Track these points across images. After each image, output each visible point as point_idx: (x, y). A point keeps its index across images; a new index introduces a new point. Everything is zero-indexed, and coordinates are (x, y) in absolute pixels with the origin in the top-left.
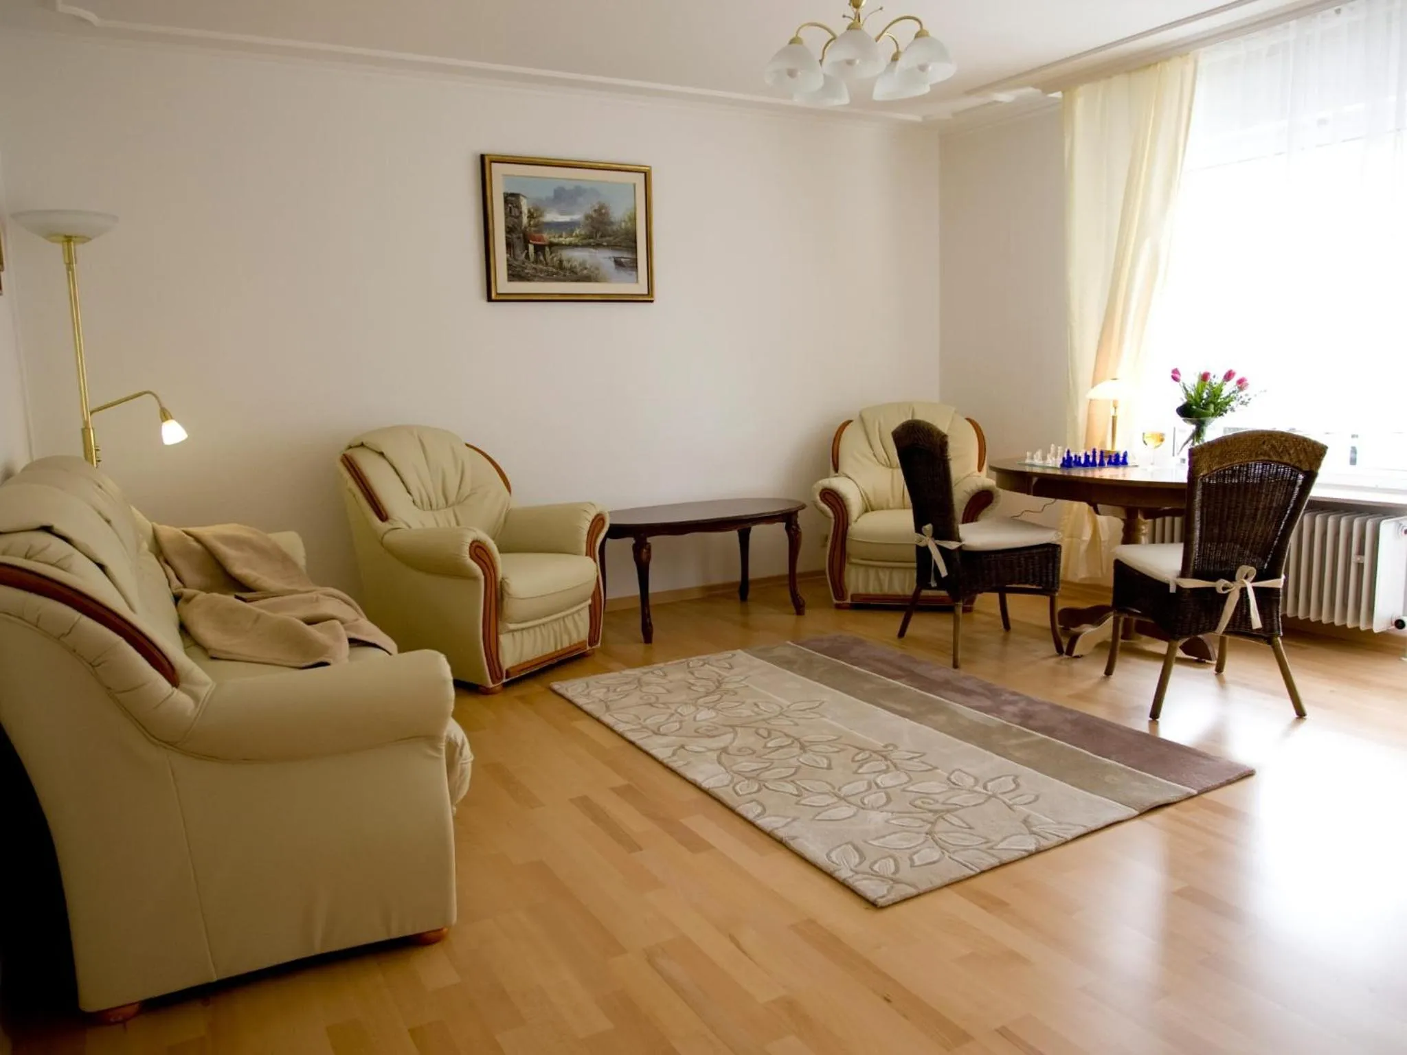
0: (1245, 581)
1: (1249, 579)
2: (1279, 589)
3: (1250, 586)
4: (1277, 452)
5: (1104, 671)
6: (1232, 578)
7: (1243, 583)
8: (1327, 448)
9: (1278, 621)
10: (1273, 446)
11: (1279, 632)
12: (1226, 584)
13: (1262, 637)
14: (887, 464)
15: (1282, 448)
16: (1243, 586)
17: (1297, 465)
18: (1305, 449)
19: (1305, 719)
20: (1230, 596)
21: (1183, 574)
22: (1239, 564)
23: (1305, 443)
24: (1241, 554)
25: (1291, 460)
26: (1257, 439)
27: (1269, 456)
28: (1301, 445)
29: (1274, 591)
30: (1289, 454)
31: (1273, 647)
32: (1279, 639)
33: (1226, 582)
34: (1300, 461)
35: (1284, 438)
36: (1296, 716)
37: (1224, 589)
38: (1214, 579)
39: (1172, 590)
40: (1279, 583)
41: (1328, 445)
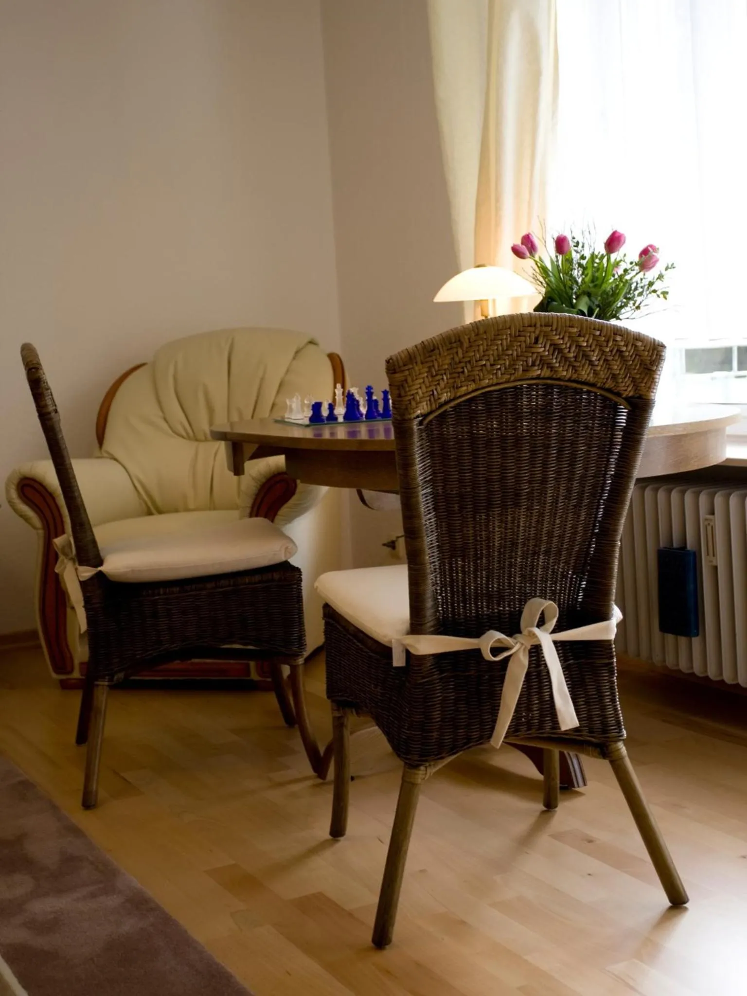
0: (536, 631)
1: (546, 626)
2: (609, 641)
3: (547, 640)
4: (566, 359)
5: (328, 829)
6: (512, 628)
7: (534, 635)
8: (663, 346)
9: (616, 710)
10: (555, 347)
11: (620, 731)
12: (499, 641)
13: (590, 744)
14: (187, 433)
15: (573, 349)
16: (534, 642)
17: (609, 384)
18: (620, 352)
19: (686, 909)
20: (511, 665)
21: (416, 626)
22: (523, 601)
23: (618, 338)
24: (528, 577)
25: (596, 373)
26: (520, 334)
27: (551, 367)
28: (610, 344)
29: (599, 647)
30: (591, 363)
31: (612, 762)
32: (621, 746)
33: (502, 636)
34: (614, 377)
35: (575, 330)
36: (669, 904)
37: (495, 651)
38: (477, 632)
39: (398, 661)
40: (607, 630)
41: (665, 343)
